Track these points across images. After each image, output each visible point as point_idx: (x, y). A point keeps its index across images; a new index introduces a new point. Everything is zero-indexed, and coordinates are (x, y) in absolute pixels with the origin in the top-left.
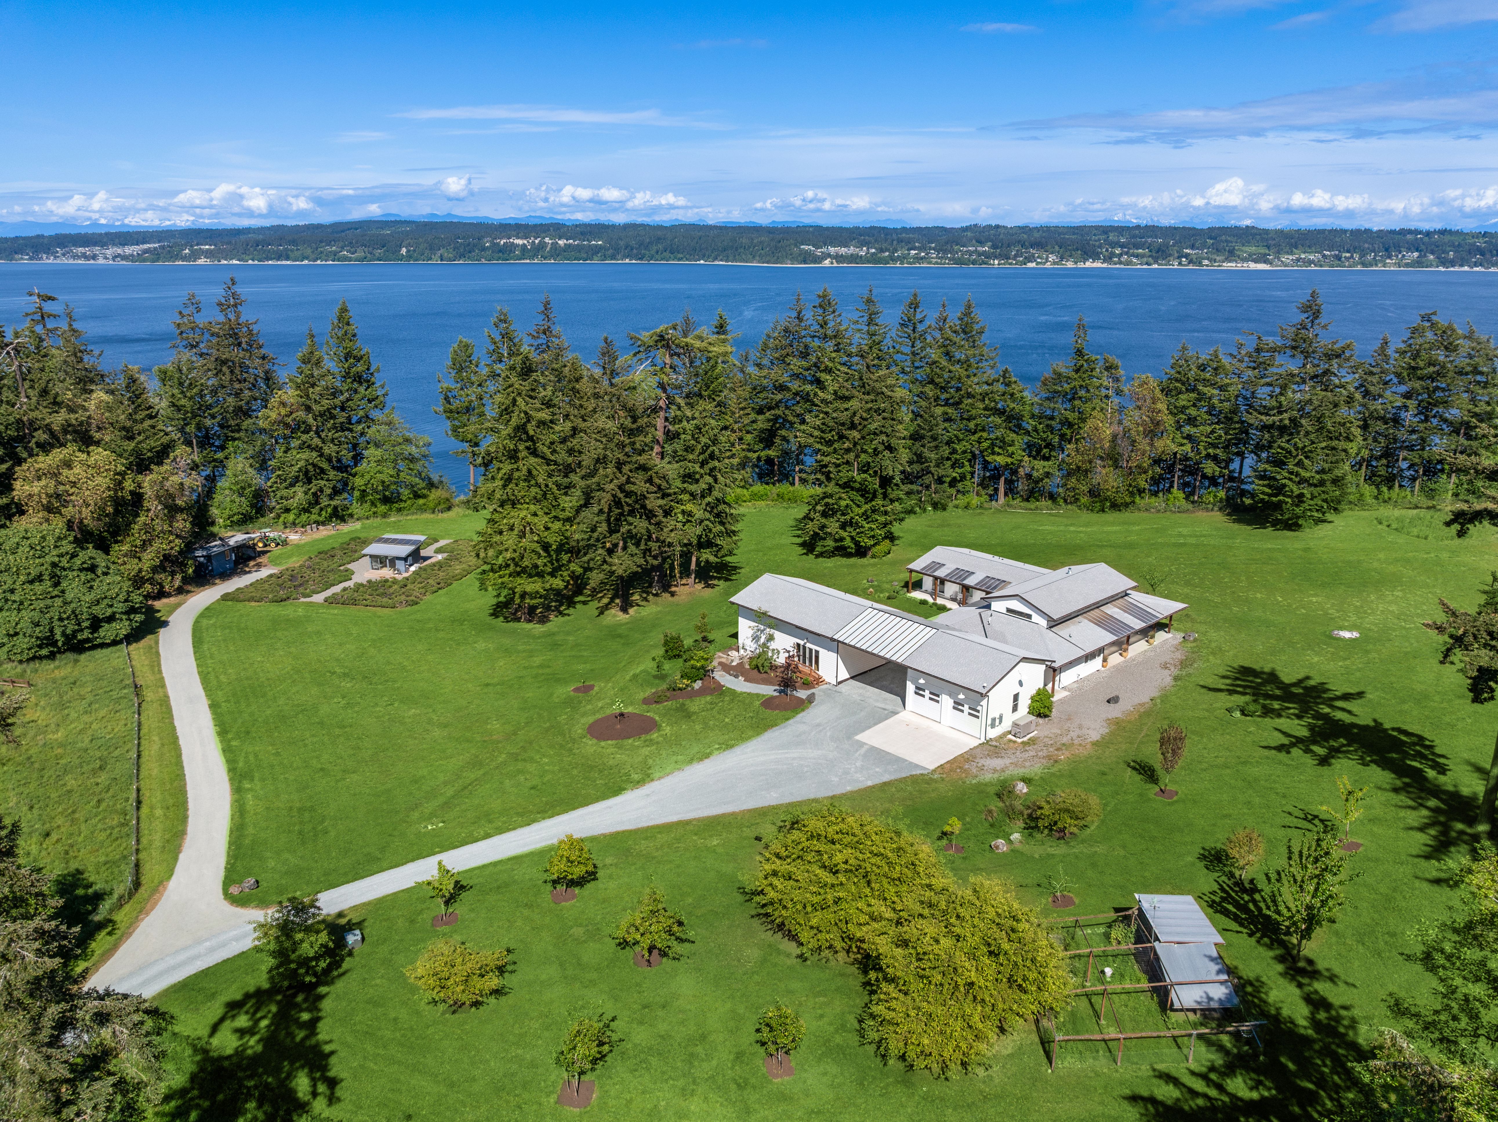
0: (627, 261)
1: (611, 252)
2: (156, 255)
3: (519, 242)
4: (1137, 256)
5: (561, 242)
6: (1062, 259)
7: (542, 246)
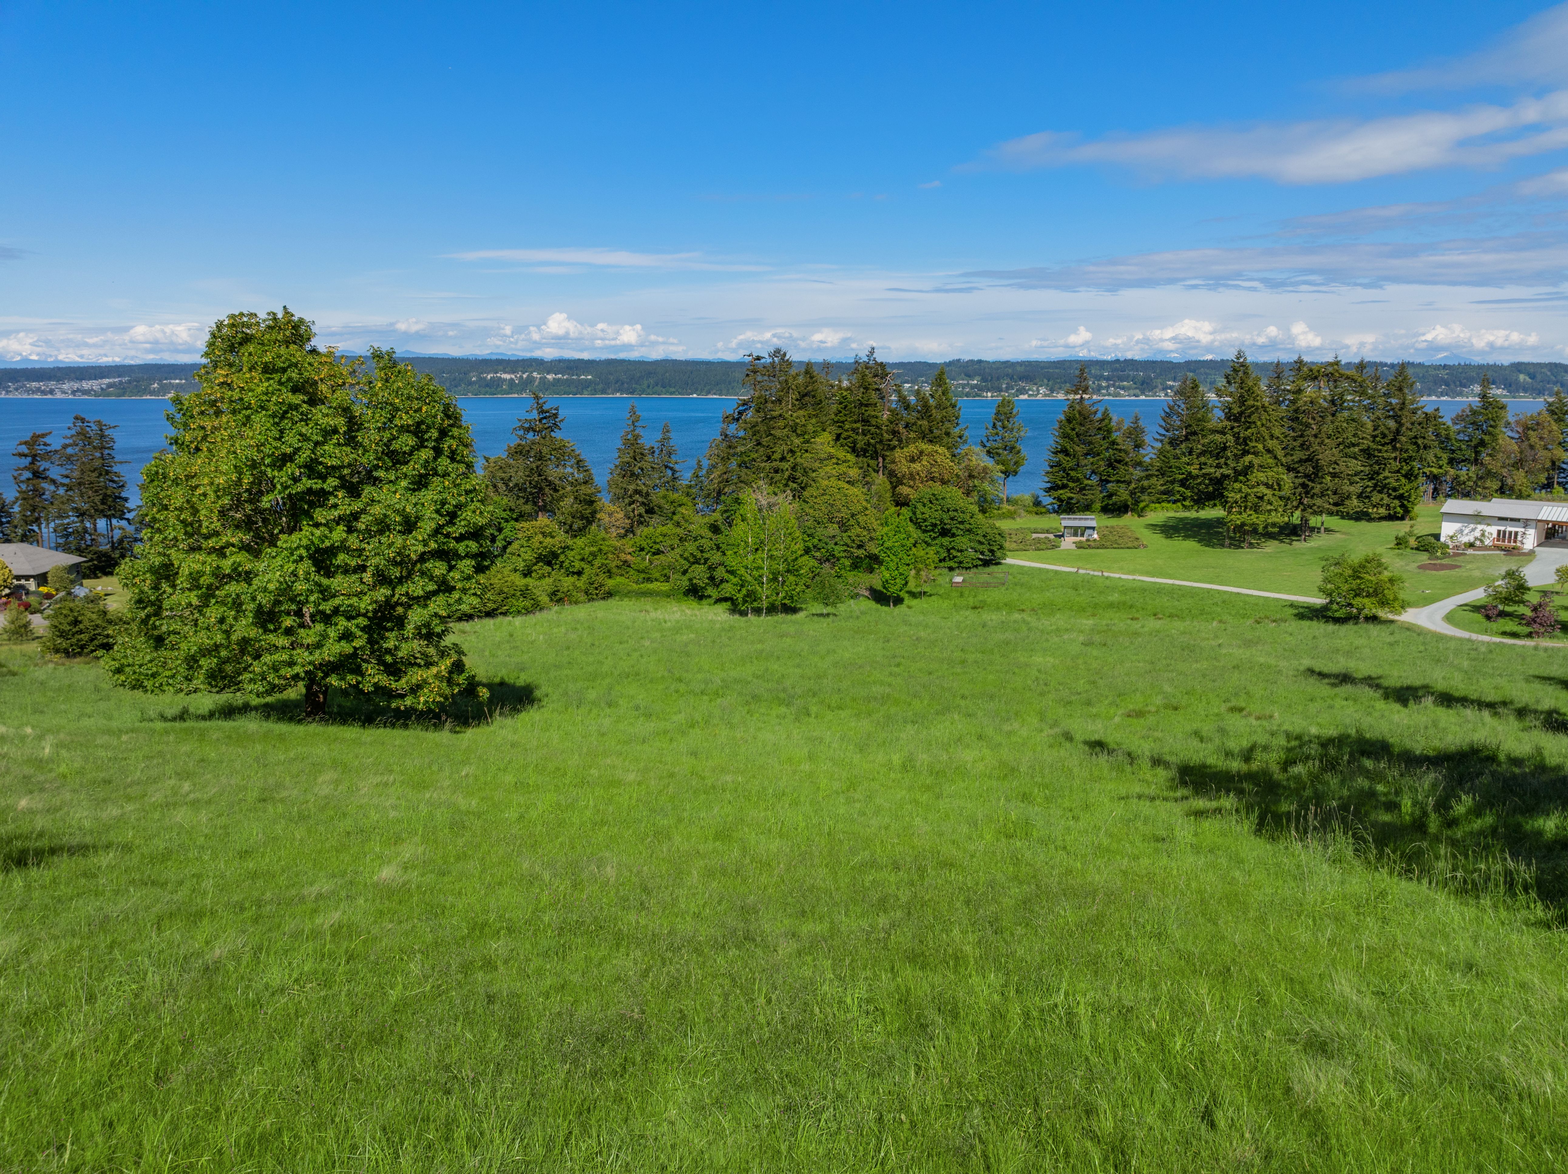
0: (618, 395)
1: (600, 386)
2: (122, 389)
3: (507, 376)
4: (1123, 388)
5: (550, 377)
6: (1052, 391)
7: (531, 380)
